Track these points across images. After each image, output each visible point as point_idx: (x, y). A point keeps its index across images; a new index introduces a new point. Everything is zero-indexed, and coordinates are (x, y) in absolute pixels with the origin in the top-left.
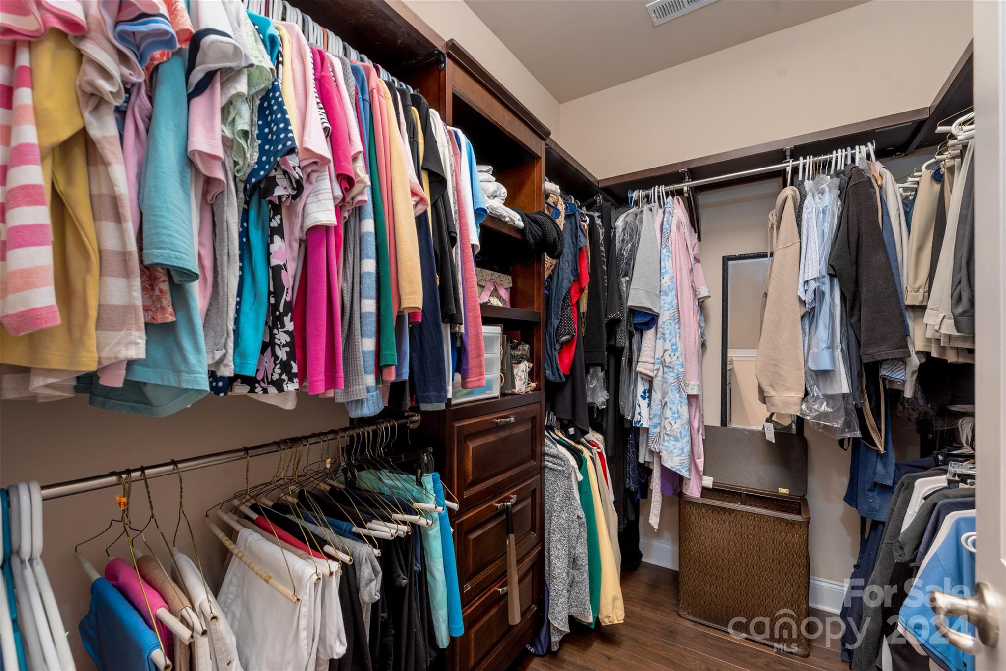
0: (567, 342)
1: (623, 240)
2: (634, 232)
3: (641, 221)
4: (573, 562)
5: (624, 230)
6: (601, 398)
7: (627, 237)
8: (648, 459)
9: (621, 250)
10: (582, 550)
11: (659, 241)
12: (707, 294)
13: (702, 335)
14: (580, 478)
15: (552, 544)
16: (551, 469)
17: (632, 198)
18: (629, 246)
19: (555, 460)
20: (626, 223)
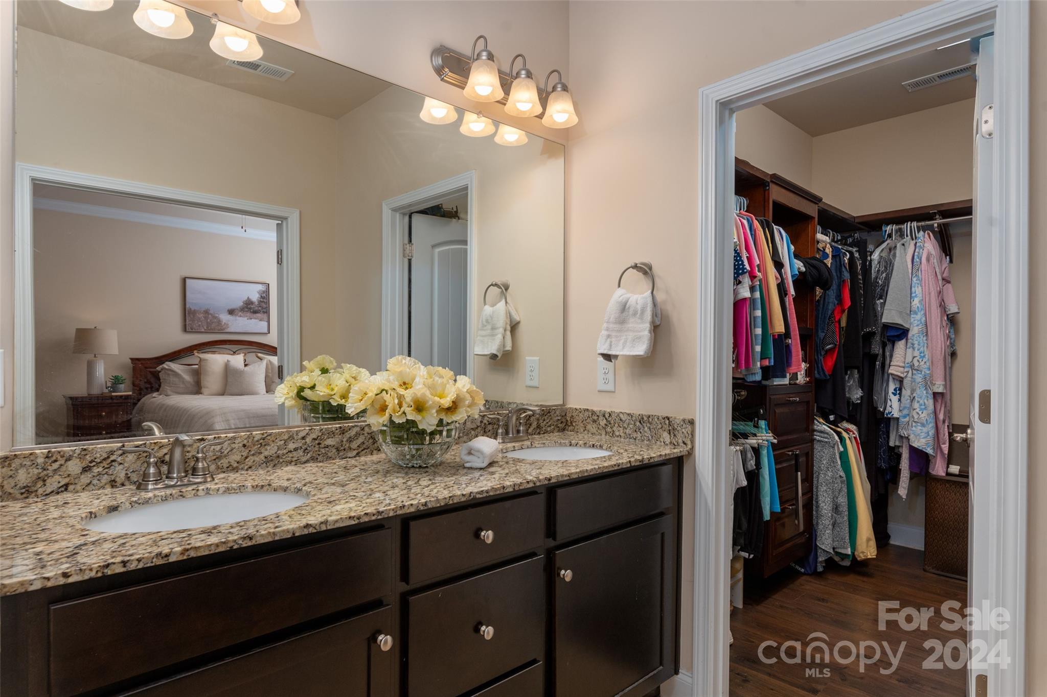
0: (831, 349)
1: (879, 271)
2: (888, 265)
3: (894, 255)
4: (836, 509)
5: (879, 263)
6: (856, 395)
7: (882, 269)
8: (897, 443)
9: (876, 278)
10: (843, 500)
11: (910, 271)
12: (956, 311)
13: (952, 345)
14: (842, 449)
15: (820, 493)
16: (819, 441)
17: (886, 231)
18: (884, 275)
19: (822, 435)
20: (881, 257)
